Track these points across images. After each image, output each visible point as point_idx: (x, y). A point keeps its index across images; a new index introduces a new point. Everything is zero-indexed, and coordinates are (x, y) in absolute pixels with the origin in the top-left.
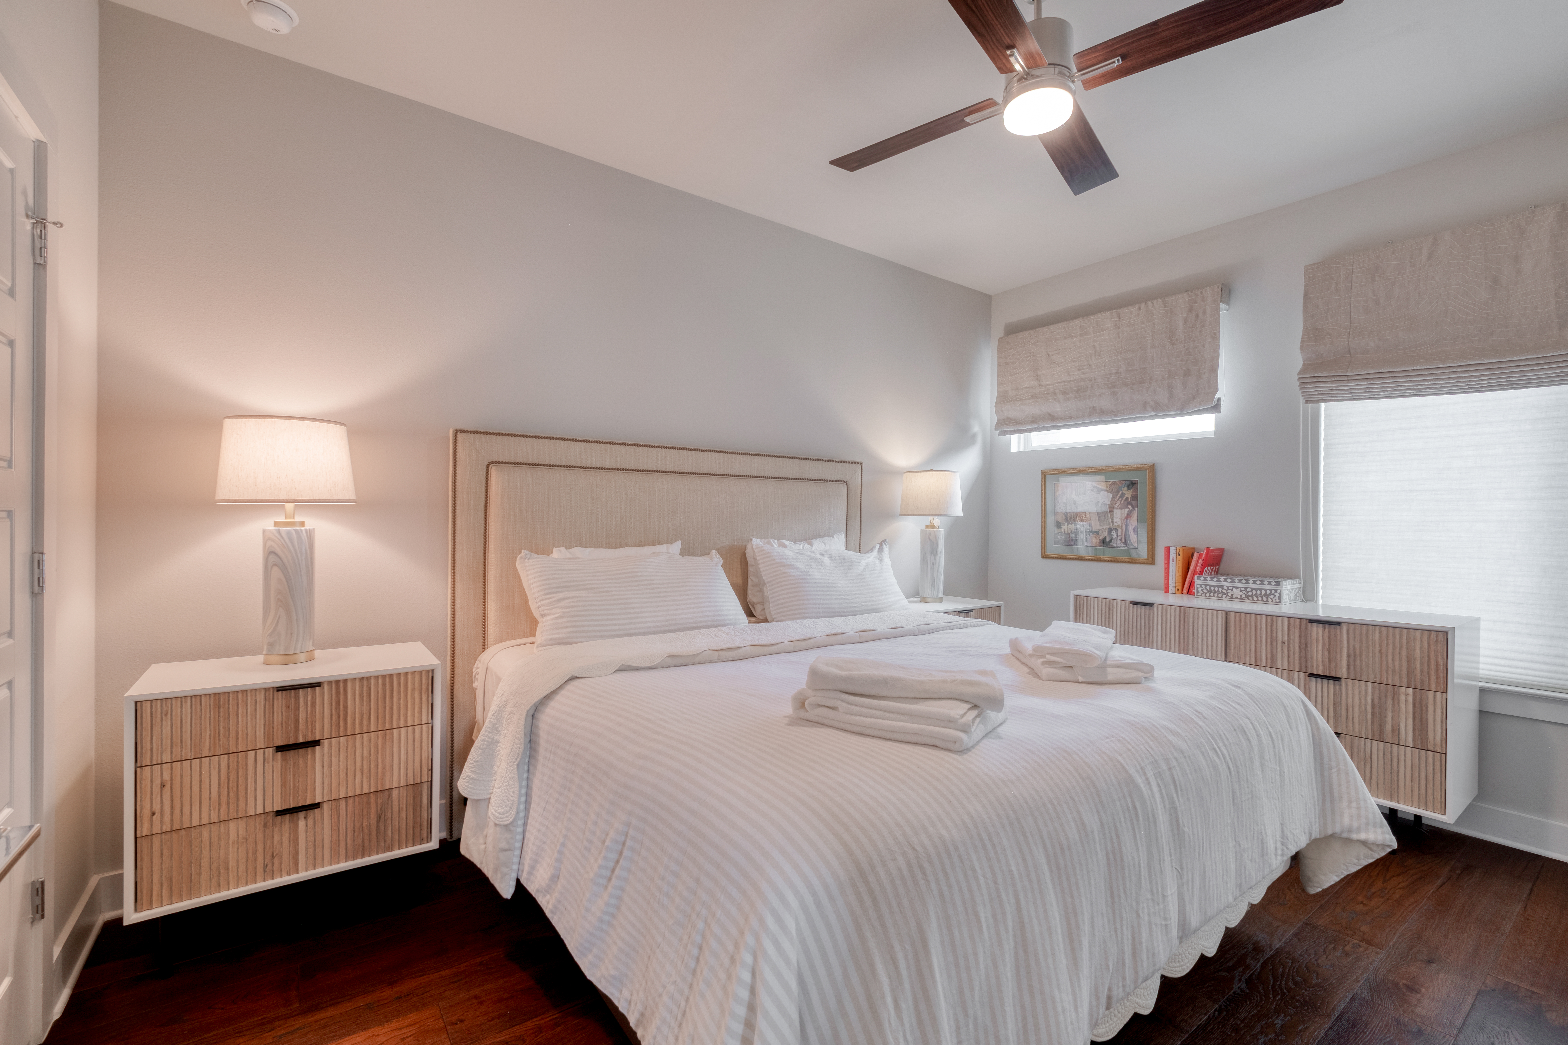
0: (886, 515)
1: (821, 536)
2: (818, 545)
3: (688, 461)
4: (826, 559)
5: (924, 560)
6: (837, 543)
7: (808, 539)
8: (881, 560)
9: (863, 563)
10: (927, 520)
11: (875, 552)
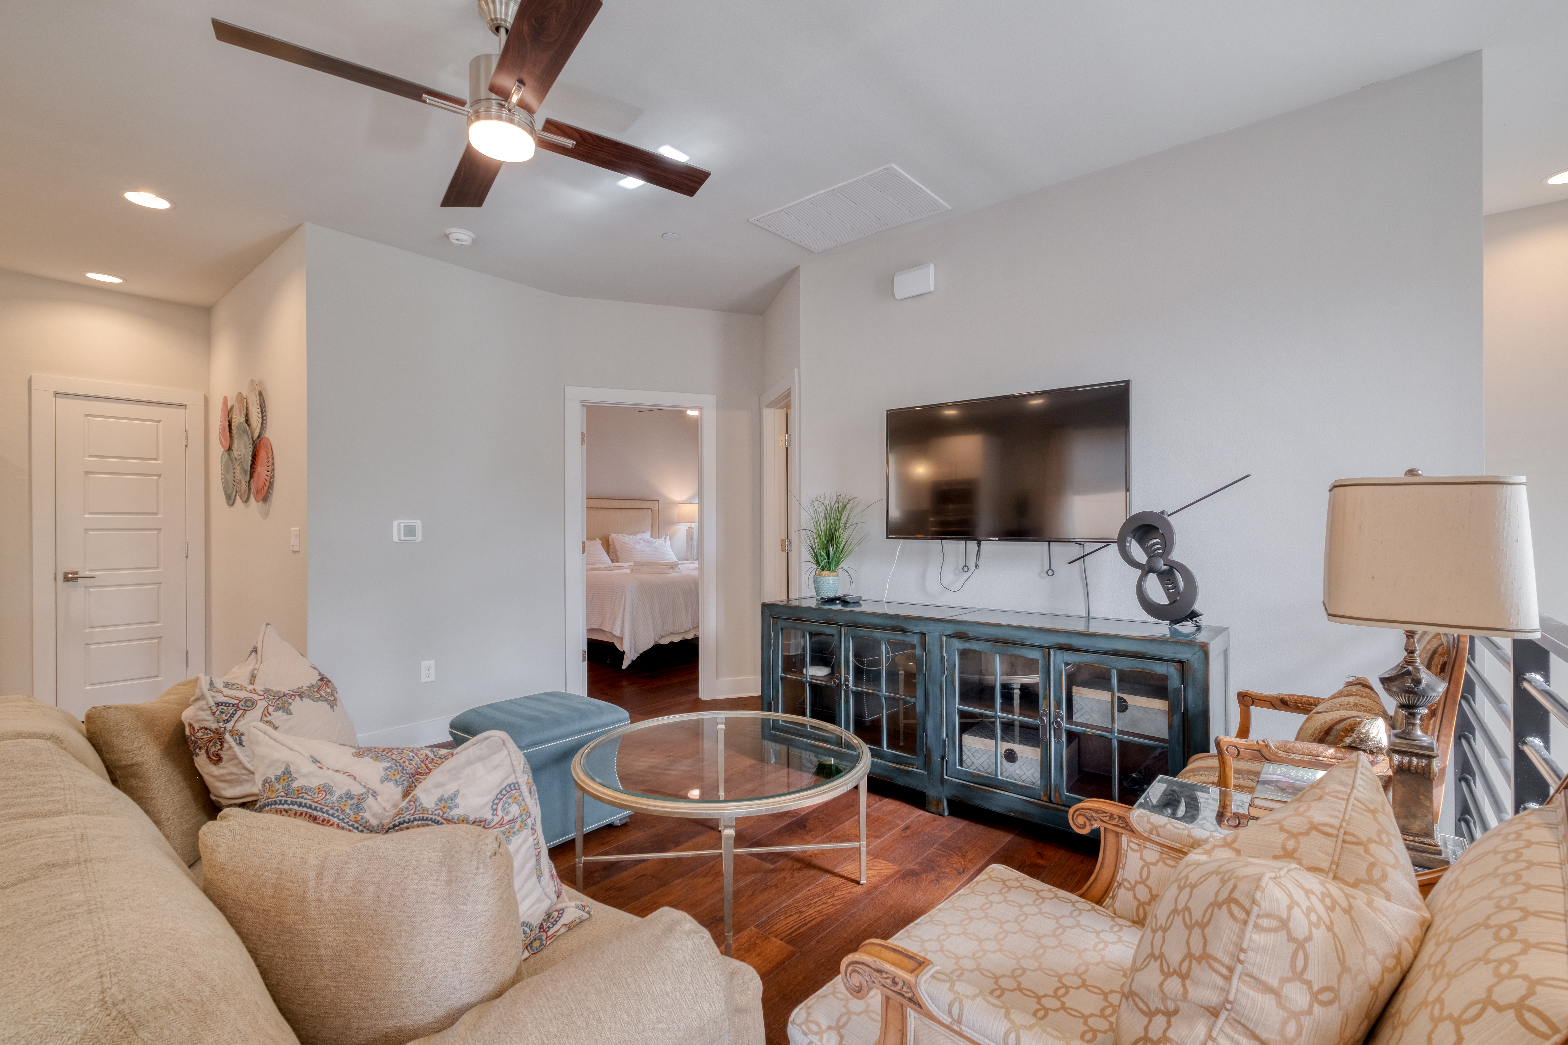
0: (671, 523)
1: (640, 533)
2: (639, 536)
3: (617, 504)
4: (642, 541)
5: (687, 542)
6: (648, 535)
7: (634, 534)
8: (665, 541)
9: (657, 543)
10: (688, 525)
11: (663, 539)
